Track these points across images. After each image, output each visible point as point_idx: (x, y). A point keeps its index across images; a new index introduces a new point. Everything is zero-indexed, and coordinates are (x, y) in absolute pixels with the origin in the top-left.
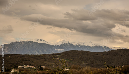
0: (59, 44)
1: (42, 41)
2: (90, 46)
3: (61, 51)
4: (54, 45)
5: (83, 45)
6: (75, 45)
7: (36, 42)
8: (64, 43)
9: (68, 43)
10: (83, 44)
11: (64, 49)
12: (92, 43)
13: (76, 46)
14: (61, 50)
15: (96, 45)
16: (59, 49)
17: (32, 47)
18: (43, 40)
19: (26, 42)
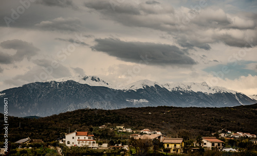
0: (134, 89)
1: (97, 81)
2: (203, 92)
3: (140, 104)
4: (124, 90)
5: (189, 90)
6: (170, 90)
7: (83, 82)
8: (145, 87)
9: (156, 85)
10: (189, 87)
11: (147, 99)
12: (207, 86)
13: (174, 92)
14: (141, 101)
15: (218, 91)
16: (135, 100)
17: (74, 94)
18: (99, 79)
19: (60, 83)
